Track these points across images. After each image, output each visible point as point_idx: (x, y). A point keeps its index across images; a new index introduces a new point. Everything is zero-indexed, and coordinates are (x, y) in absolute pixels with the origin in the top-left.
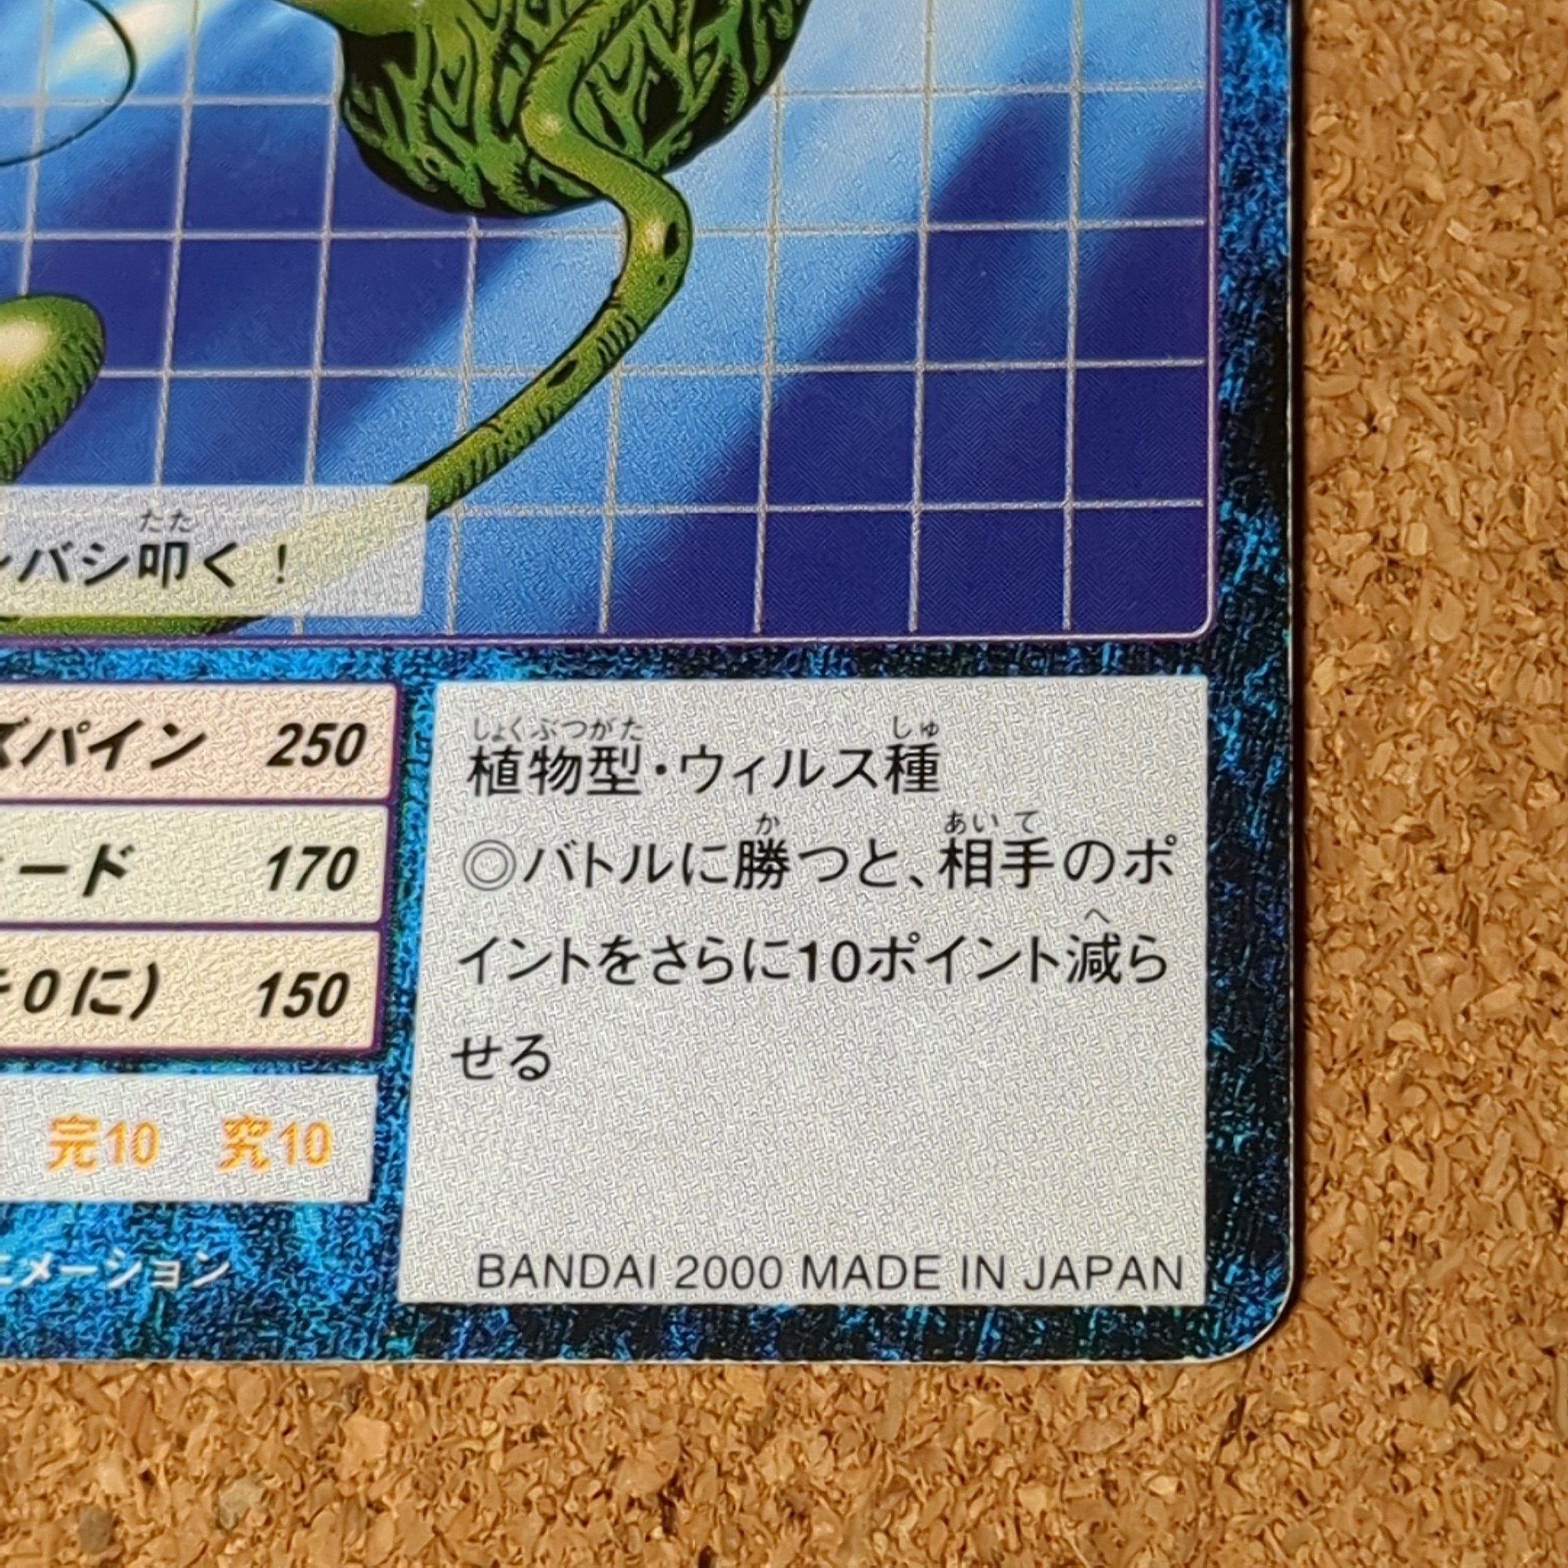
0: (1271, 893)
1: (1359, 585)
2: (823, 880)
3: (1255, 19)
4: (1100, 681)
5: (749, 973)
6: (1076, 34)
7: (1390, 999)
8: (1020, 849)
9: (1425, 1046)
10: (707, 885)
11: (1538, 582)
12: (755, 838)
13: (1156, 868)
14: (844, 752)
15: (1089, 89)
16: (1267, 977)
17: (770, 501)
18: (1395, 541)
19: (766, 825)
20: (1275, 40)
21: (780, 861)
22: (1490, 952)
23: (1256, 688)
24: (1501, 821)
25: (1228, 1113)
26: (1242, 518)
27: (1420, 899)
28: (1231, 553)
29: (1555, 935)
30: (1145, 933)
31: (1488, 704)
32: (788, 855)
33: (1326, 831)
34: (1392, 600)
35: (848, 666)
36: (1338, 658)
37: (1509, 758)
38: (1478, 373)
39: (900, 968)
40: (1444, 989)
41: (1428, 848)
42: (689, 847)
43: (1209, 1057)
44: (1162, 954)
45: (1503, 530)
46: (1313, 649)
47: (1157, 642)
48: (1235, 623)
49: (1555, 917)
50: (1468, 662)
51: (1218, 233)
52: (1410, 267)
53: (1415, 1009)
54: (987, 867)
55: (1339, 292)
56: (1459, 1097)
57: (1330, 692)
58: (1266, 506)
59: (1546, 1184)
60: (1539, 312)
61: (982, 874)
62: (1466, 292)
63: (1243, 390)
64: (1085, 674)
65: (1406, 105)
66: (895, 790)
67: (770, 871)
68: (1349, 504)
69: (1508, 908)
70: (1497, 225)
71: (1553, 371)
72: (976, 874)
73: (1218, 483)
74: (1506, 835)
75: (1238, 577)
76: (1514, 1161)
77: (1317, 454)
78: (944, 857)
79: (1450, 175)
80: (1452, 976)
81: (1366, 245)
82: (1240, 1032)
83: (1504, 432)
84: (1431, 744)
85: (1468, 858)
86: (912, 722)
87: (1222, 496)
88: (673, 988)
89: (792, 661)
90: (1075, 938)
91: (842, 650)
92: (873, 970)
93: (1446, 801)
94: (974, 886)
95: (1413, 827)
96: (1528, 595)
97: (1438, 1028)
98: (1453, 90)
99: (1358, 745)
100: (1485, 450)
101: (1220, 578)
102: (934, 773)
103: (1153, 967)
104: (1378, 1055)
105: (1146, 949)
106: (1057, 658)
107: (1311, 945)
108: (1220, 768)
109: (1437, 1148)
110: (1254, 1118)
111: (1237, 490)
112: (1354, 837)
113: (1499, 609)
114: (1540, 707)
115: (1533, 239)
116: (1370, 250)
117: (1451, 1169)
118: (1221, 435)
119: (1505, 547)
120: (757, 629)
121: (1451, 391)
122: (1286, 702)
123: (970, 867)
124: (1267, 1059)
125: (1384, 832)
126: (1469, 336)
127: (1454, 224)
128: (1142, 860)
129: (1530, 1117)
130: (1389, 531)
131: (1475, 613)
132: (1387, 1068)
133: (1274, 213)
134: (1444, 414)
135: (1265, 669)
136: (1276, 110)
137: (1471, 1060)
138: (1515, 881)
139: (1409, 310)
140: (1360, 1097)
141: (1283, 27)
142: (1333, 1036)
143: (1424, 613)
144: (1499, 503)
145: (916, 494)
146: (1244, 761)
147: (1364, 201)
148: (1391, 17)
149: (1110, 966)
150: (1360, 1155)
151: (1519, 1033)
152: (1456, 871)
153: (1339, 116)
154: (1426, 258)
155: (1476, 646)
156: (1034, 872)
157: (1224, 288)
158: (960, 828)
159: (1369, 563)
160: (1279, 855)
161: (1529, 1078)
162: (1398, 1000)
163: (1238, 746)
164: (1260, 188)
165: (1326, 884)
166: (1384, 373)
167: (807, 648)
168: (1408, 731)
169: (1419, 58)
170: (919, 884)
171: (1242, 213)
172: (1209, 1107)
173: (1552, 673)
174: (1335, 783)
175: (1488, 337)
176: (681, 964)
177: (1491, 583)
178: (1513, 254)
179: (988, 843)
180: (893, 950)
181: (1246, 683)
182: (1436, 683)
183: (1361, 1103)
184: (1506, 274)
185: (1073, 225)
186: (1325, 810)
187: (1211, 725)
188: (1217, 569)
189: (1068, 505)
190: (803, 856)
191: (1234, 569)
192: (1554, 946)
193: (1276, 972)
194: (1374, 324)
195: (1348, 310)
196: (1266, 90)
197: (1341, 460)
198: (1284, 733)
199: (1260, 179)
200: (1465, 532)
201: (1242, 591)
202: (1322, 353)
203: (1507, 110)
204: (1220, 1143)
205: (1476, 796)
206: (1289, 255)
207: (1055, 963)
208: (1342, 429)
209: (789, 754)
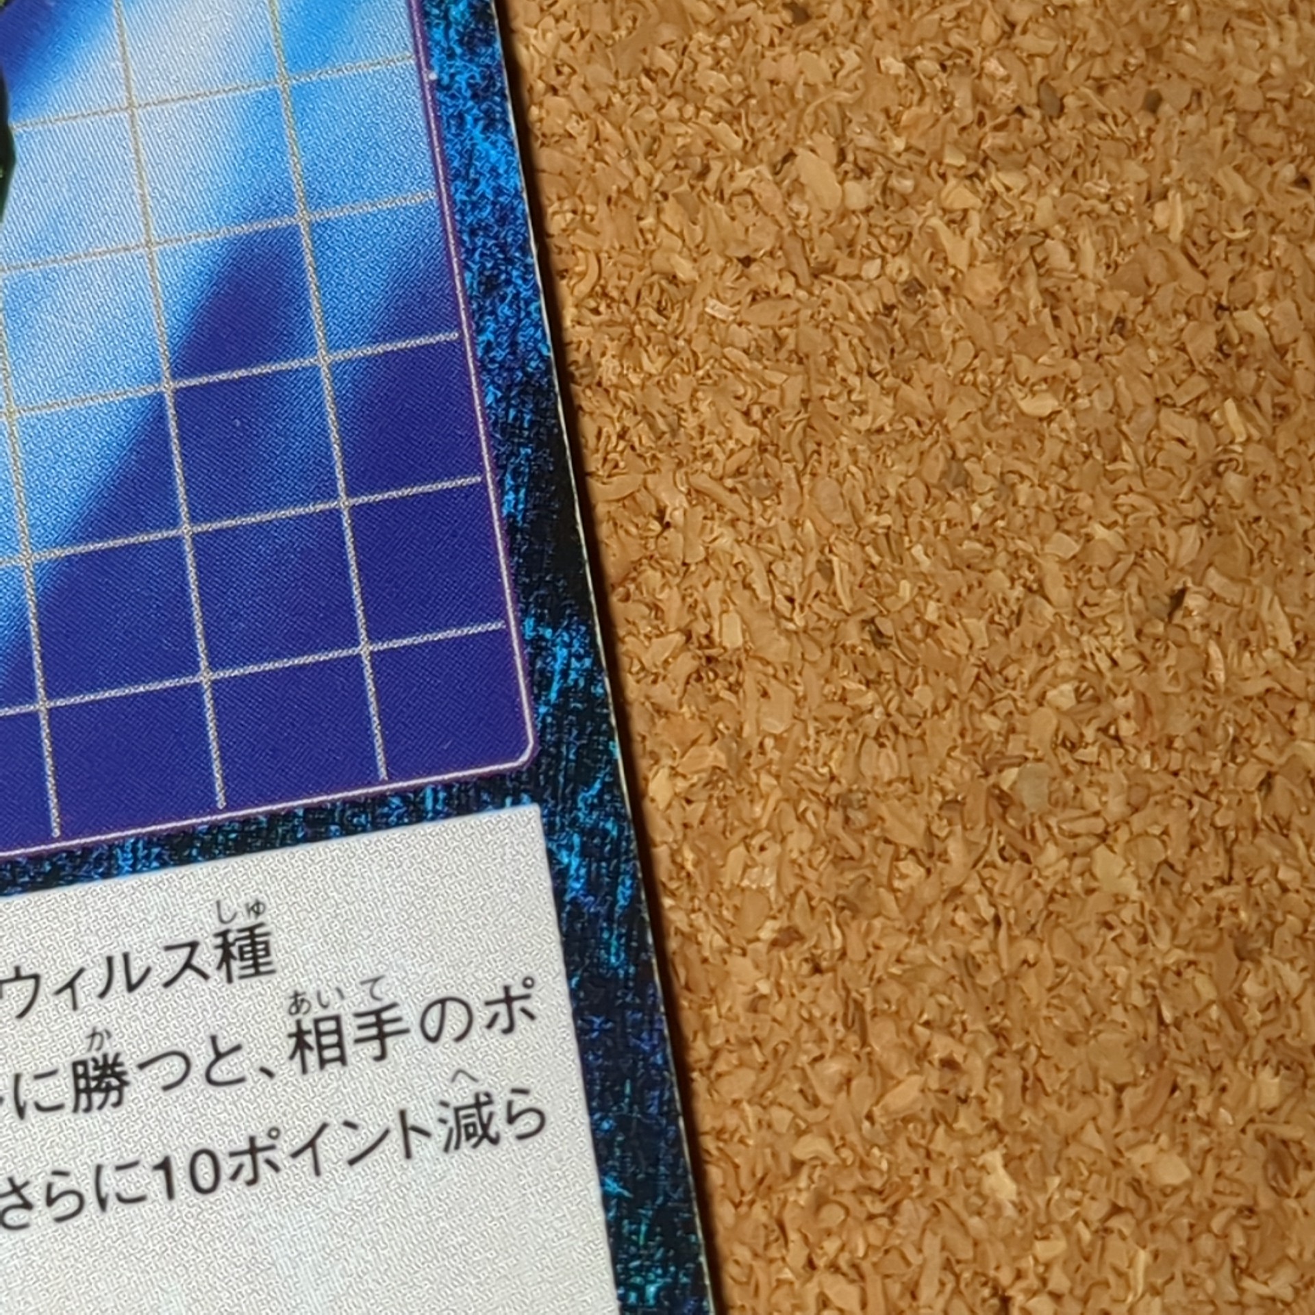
0: (642, 1021)
1: (679, 689)
2: (167, 1088)
3: (476, 120)
4: (427, 828)
5: (102, 1202)
6: (295, 166)
7: (789, 1115)
8: (372, 1019)
9: (833, 1160)
10: (43, 1115)
11: (862, 653)
12: (87, 1056)
13: (518, 1015)
14: (168, 948)
15: (317, 217)
16: (653, 1110)
17: (50, 696)
18: (707, 637)
19: (97, 1039)
20: (501, 140)
21: (118, 1076)
22: (883, 1048)
23: (592, 807)
24: (870, 909)
25: (636, 1263)
26: (548, 633)
27: (801, 1004)
28: (542, 672)
29: (947, 1019)
30: (518, 1085)
31: (835, 789)
32: (126, 1067)
33: (691, 951)
34: (717, 698)
35: (159, 857)
36: (672, 768)
37: (866, 842)
38: (763, 449)
39: (264, 1169)
40: (843, 1095)
41: (800, 951)
42: (17, 1078)
43: (607, 1208)
44: (539, 1106)
45: (816, 605)
46: (644, 763)
47: (481, 777)
48: (557, 745)
49: (944, 999)
50: (806, 748)
51: (473, 344)
52: (674, 354)
53: (817, 1124)
54: (340, 1045)
55: (607, 391)
56: (878, 1208)
57: (669, 806)
58: (571, 616)
59: (985, 1284)
60: (813, 374)
61: (334, 1053)
62: (735, 369)
63: (526, 501)
64: (410, 823)
65: (640, 189)
66: (230, 979)
67: (109, 1089)
68: (655, 608)
69: (893, 999)
70: (755, 297)
71: (838, 435)
72: (328, 1054)
73: (516, 601)
74: (877, 923)
75: (553, 695)
76: (947, 1266)
77: (614, 560)
78: (293, 1041)
79: (697, 254)
80: (848, 1080)
81: (625, 339)
82: (634, 1174)
83: (801, 506)
84: (784, 840)
85: (843, 954)
86: (235, 904)
87: (523, 613)
88: (22, 1234)
89: (98, 860)
90: (444, 1104)
91: (150, 841)
92: (234, 1176)
93: (810, 898)
94: (328, 1067)
95: (780, 930)
96: (856, 669)
97: (842, 1138)
98: (686, 167)
99: (708, 855)
100: (784, 528)
101: (535, 699)
102: (268, 954)
103: (532, 1121)
104: (787, 1179)
105: (520, 1103)
106: (379, 811)
107: (695, 1075)
108: (567, 898)
109: (866, 1266)
110: (664, 1263)
111: (538, 605)
112: (721, 952)
113: (828, 689)
114: (890, 783)
115: (794, 305)
116: (630, 343)
117: (884, 1285)
118: (510, 552)
119: (822, 624)
120: (57, 833)
121: (738, 472)
122: (625, 817)
123: (321, 1048)
124: (668, 1198)
125: (750, 941)
126: (747, 414)
127: (712, 302)
128: (502, 1009)
129: (956, 1215)
130: (700, 628)
131: (805, 697)
132: (799, 1190)
133: (528, 314)
134: (736, 496)
135: (597, 785)
136: (513, 209)
137: (884, 1166)
138: (895, 970)
139: (680, 397)
140: (776, 1227)
141: (507, 124)
142: (736, 1167)
143: (751, 705)
144: (807, 579)
145: (203, 664)
146: (592, 887)
147: (615, 294)
148: (610, 104)
149: (485, 1127)
150: (785, 1289)
151: (929, 1128)
152: (833, 969)
153: (574, 212)
154: (689, 342)
155: (811, 731)
156: (390, 1042)
157: (489, 400)
158: (305, 1007)
159: (686, 664)
160: (644, 978)
161: (947, 1174)
162: (796, 1116)
163: (583, 871)
164: (510, 290)
165: (701, 1007)
166: (667, 464)
167: (111, 845)
168: (758, 832)
169: (646, 140)
170: (270, 1074)
171: (496, 321)
172: (615, 1260)
173: (894, 749)
174: (692, 899)
175: (767, 411)
176: (27, 1205)
177: (814, 664)
178: (776, 323)
179: (337, 1019)
180: (253, 1150)
181: (581, 805)
182: (777, 777)
183: (777, 1233)
184: (774, 344)
185: (323, 359)
186: (686, 929)
187: (551, 855)
188: (530, 691)
189: (365, 649)
190: (142, 1066)
191: (548, 687)
192: (948, 1029)
193: (661, 1104)
194: (647, 415)
195: (619, 407)
196: (499, 191)
197: (639, 562)
198: (628, 851)
199: (508, 282)
200: (779, 616)
201: (561, 709)
202: (599, 456)
203: (744, 178)
204: (633, 1297)
205: (839, 886)
206: (551, 355)
207: (426, 1134)
208: (633, 530)
209: (110, 960)
